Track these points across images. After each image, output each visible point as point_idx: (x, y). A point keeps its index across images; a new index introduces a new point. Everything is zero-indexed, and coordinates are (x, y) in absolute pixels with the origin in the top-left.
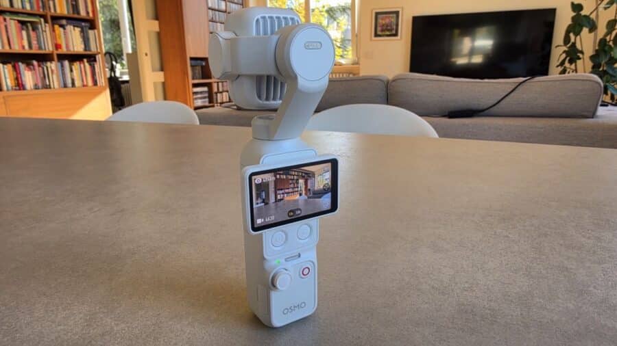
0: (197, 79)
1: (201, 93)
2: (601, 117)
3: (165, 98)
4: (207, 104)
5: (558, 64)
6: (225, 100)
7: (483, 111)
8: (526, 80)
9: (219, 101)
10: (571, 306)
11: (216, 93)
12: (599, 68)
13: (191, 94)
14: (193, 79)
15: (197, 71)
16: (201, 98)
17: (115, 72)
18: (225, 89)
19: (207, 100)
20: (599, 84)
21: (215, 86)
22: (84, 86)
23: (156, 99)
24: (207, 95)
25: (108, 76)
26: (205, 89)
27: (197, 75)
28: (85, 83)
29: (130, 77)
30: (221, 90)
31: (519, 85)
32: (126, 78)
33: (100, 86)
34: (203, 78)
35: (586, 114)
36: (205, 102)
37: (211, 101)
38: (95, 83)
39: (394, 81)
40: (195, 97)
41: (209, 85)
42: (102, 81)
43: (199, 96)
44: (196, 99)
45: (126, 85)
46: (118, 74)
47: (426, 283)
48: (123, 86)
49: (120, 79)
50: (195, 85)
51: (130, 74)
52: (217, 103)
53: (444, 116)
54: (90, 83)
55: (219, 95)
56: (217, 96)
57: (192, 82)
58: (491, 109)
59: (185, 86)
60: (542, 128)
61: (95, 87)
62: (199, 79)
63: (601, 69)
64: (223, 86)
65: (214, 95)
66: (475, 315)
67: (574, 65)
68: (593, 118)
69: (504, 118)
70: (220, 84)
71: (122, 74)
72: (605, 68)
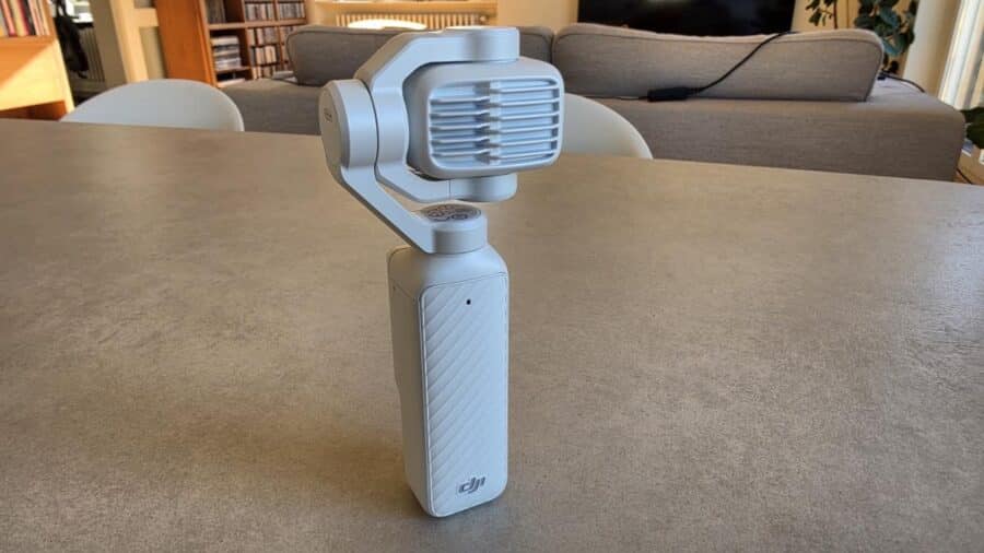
0: (217, 22)
1: (227, 47)
2: (877, 99)
3: (167, 74)
4: (239, 67)
5: (809, 4)
6: (269, 61)
7: (702, 89)
8: (771, 39)
9: (259, 62)
10: (934, 506)
11: (253, 48)
12: (870, 12)
13: (209, 49)
14: (211, 22)
15: (217, 9)
16: (226, 57)
17: (64, 8)
18: (269, 40)
19: (238, 59)
20: (877, 45)
21: (250, 34)
22: (10, 35)
23: (150, 76)
24: (237, 51)
25: (53, 14)
26: (234, 40)
27: (217, 15)
28: (12, 31)
29: (94, 17)
30: (261, 42)
31: (759, 47)
32: (86, 18)
33: (42, 36)
34: (228, 20)
35: (855, 94)
36: (234, 63)
37: (245, 62)
38: (31, 30)
39: (562, 37)
40: (216, 54)
41: (240, 33)
42: (45, 26)
43: (223, 53)
44: (219, 57)
45: (87, 30)
46: (70, 11)
47: (708, 473)
48: (83, 33)
49: (76, 21)
50: (216, 34)
51: (93, 10)
52: (256, 65)
53: (642, 98)
54: (22, 30)
55: (258, 50)
56: (255, 52)
57: (208, 27)
58: (714, 87)
59: (196, 36)
60: (790, 118)
61: (32, 38)
62: (222, 22)
63: (872, 14)
64: (264, 35)
65: (251, 51)
66: (799, 536)
67: (832, 6)
68: (865, 100)
69: (733, 102)
70: (259, 31)
71: (78, 9)
72: (878, 13)
